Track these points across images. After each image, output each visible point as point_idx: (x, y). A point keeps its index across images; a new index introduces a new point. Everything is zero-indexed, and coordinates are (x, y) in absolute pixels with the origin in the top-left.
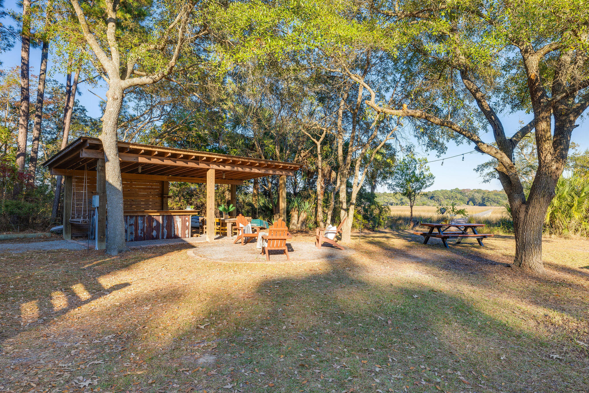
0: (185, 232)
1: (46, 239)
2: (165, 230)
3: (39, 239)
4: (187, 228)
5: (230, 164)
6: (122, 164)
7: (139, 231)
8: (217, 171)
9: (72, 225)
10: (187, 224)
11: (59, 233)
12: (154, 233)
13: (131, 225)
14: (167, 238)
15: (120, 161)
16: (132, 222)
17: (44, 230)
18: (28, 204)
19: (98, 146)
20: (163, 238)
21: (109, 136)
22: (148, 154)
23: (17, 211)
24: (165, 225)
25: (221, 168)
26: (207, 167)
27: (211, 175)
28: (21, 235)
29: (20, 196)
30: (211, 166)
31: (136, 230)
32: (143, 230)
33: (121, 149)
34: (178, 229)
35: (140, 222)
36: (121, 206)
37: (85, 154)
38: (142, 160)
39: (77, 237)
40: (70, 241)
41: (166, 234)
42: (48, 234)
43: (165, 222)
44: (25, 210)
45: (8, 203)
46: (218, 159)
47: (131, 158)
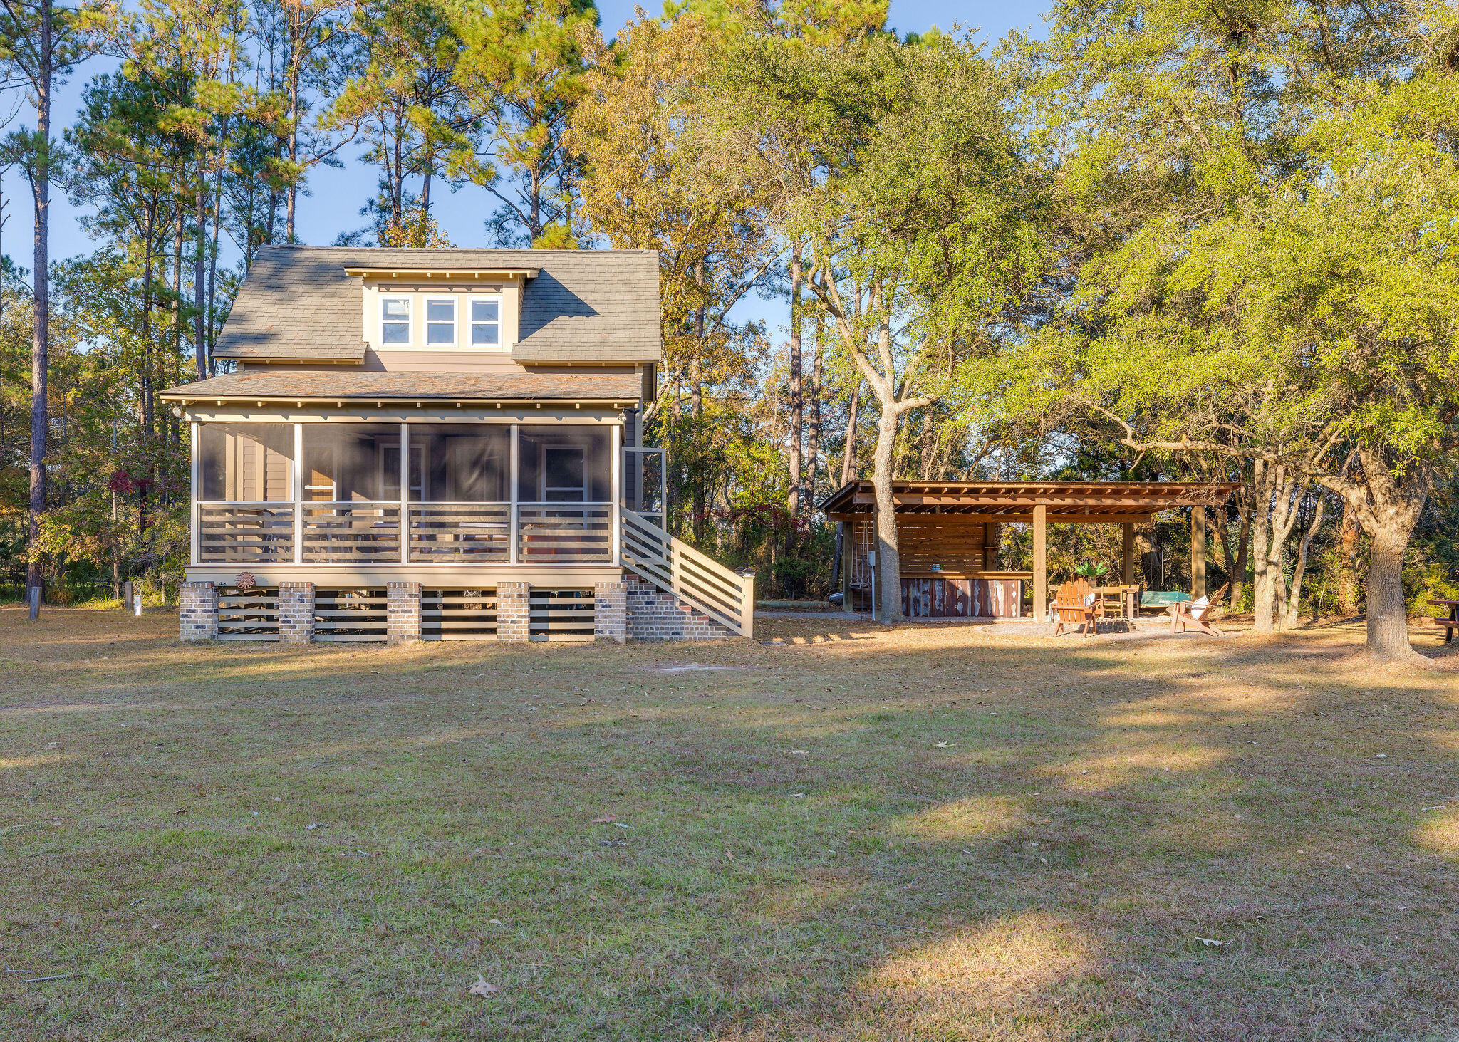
0: (1009, 607)
1: (823, 610)
2: (977, 603)
3: (815, 609)
4: (1015, 601)
5: (1070, 496)
6: (899, 509)
7: (937, 603)
8: (1049, 508)
9: (854, 591)
10: (1014, 594)
11: (838, 603)
12: (960, 607)
13: (924, 592)
14: (980, 615)
15: (895, 505)
16: (926, 588)
17: (822, 599)
18: (803, 562)
19: (870, 490)
20: (973, 615)
21: (881, 478)
22: (935, 492)
23: (791, 571)
24: (976, 595)
25: (1057, 502)
26: (1030, 502)
27: (1039, 515)
28: (796, 603)
29: (794, 551)
30: (1038, 500)
31: (932, 600)
32: (942, 601)
33: (897, 490)
34: (997, 602)
35: (937, 588)
36: (897, 564)
37: (859, 499)
38: (928, 500)
39: (860, 610)
40: (850, 612)
41: (978, 609)
42: (825, 603)
43: (977, 590)
44: (800, 569)
45: (782, 560)
46: (1045, 490)
47: (912, 500)
